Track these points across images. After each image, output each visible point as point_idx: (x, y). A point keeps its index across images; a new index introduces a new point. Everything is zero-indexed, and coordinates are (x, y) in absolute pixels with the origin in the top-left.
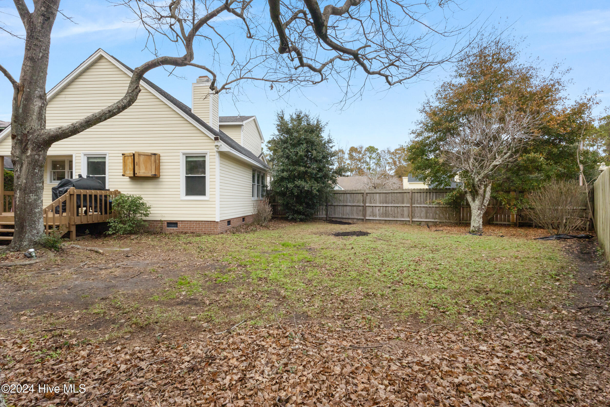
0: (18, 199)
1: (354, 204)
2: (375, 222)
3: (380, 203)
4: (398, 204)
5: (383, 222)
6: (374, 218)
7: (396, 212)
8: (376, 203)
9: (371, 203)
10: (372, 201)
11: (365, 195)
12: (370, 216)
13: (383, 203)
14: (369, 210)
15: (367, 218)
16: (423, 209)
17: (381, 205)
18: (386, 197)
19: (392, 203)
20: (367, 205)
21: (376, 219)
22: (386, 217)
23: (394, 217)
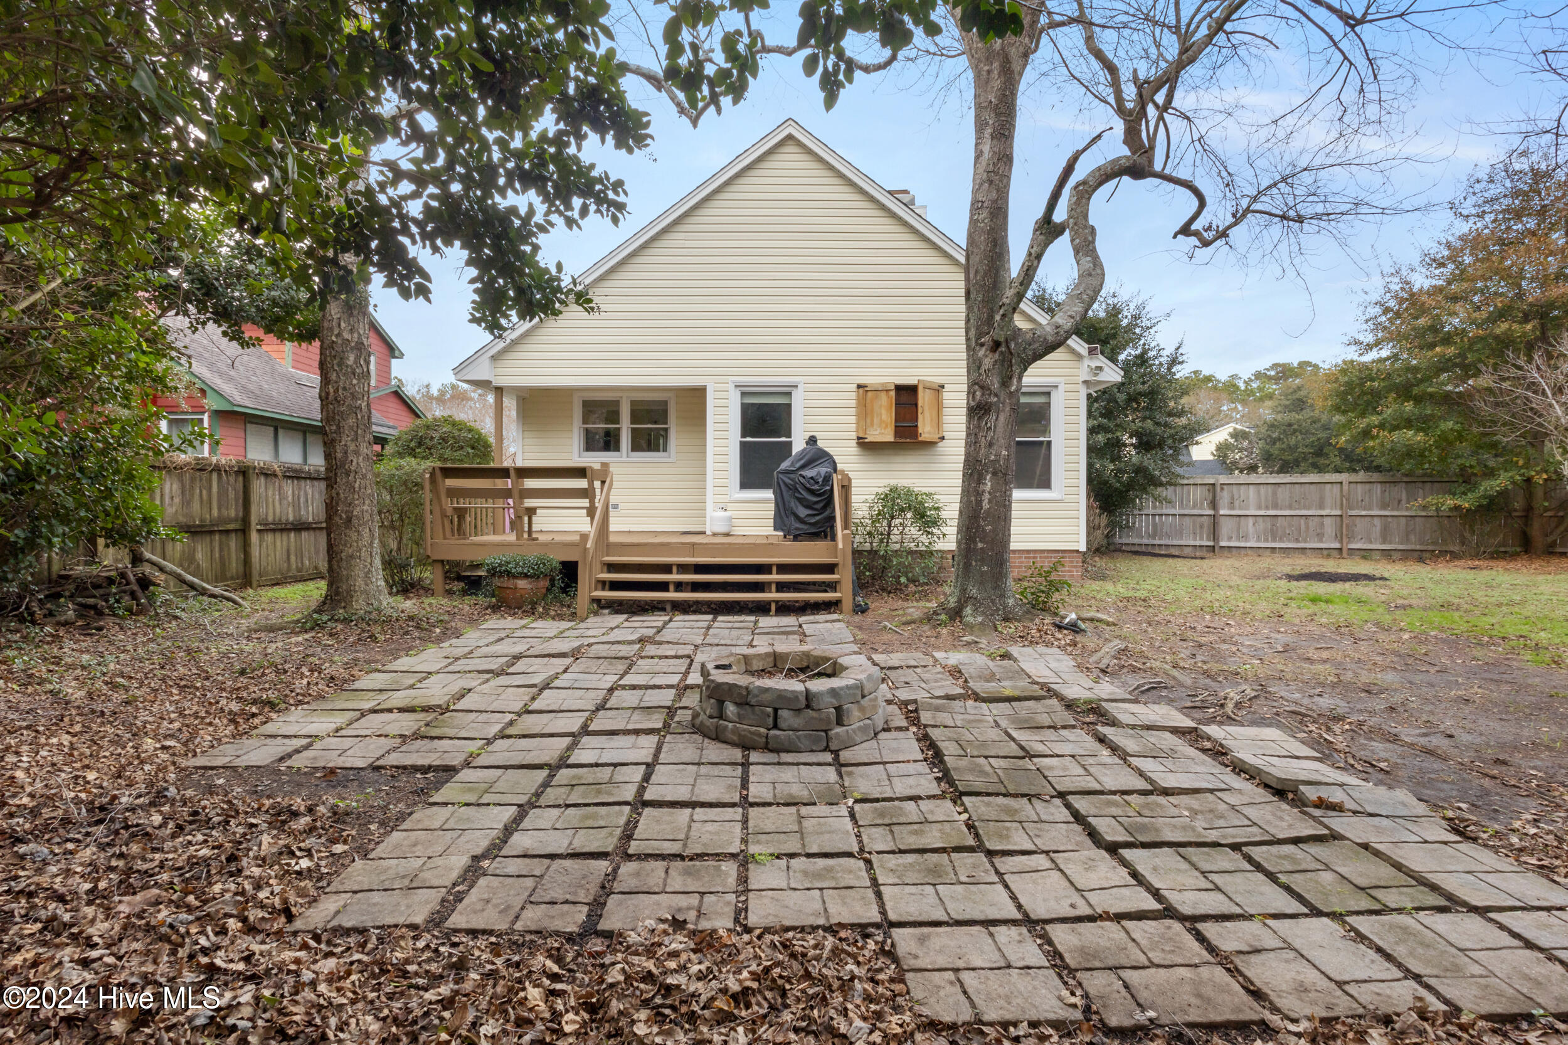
0: (987, 496)
1: (1186, 512)
2: (1243, 552)
3: (1259, 508)
4: (1309, 508)
5: (1268, 552)
6: (1243, 544)
7: (1303, 527)
8: (1247, 508)
9: (1233, 508)
10: (1237, 503)
11: (1218, 488)
12: (1230, 539)
13: (1267, 508)
14: (1226, 527)
15: (1222, 544)
16: (1377, 521)
17: (1262, 513)
18: (1275, 494)
19: (1290, 507)
20: (1222, 512)
21: (1248, 545)
22: (1274, 540)
23: (1297, 541)
